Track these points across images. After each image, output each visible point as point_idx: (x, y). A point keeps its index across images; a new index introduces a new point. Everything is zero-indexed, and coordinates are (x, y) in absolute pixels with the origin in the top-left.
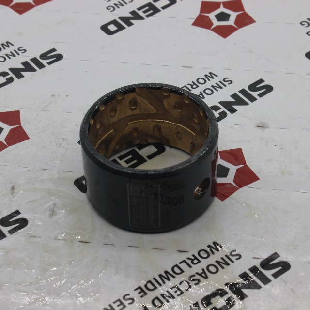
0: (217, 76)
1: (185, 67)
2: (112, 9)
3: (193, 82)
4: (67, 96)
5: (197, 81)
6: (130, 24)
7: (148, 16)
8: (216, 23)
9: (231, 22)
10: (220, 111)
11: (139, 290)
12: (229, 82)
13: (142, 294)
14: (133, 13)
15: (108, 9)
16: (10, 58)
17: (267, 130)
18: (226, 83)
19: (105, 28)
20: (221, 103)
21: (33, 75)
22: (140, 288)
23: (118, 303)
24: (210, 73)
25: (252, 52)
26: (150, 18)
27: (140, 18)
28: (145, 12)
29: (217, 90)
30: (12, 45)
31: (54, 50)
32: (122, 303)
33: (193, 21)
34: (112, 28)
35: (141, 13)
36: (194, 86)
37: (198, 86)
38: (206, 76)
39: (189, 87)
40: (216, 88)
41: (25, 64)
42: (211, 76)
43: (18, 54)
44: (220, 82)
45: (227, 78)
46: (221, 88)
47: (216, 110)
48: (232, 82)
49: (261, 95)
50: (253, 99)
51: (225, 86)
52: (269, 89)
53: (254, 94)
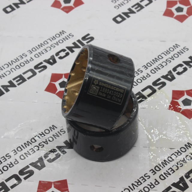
0: (179, 46)
1: (162, 41)
2: (117, 8)
3: (167, 50)
5: (169, 49)
6: (128, 17)
7: (138, 11)
9: (184, 13)
10: (183, 67)
13: (154, 173)
14: (129, 9)
15: (115, 8)
16: (65, 40)
18: (185, 50)
19: (115, 19)
20: (184, 62)
21: (79, 50)
22: (152, 170)
23: (142, 178)
24: (176, 44)
26: (139, 12)
27: (133, 12)
28: (136, 8)
30: (66, 32)
31: (88, 35)
32: (144, 179)
33: (163, 13)
34: (119, 19)
35: (133, 9)
36: (168, 53)
37: (170, 53)
38: (174, 46)
39: (165, 53)
40: (180, 53)
41: (74, 43)
42: (177, 46)
43: (70, 38)
44: (182, 49)
45: (185, 47)
46: (183, 53)
47: (181, 67)
48: (188, 49)
51: (185, 52)
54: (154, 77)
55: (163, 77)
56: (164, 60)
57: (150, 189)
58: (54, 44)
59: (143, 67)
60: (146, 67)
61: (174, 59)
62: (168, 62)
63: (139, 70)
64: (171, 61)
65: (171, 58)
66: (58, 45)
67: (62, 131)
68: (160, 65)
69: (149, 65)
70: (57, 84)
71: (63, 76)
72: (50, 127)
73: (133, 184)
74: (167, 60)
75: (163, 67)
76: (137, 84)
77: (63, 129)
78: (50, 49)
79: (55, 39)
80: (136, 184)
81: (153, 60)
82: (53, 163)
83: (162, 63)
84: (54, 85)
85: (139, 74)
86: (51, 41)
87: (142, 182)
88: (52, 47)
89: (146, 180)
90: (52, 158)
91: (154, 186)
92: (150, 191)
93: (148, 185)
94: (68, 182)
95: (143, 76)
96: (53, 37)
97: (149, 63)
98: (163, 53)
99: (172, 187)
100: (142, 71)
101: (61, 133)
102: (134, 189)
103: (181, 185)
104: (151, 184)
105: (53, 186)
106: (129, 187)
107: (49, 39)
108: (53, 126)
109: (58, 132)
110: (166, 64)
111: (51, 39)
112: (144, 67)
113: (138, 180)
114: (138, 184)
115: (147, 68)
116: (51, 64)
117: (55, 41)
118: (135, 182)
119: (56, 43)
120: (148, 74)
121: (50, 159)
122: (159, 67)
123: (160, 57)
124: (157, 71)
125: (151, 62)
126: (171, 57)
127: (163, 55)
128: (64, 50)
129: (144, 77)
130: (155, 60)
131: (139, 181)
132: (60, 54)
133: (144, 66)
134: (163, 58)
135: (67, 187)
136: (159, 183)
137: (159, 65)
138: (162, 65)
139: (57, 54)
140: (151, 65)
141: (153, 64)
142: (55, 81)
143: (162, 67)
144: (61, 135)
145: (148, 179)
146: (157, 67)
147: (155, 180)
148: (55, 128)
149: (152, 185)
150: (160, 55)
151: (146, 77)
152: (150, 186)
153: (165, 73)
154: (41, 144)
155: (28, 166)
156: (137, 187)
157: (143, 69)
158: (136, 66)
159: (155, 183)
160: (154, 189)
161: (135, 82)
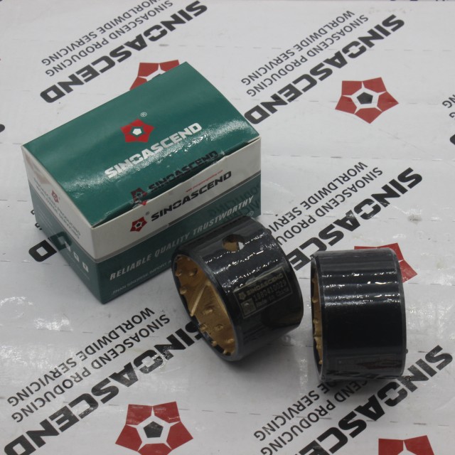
0: (366, 166)
1: (334, 157)
2: (253, 93)
3: (344, 174)
5: (348, 172)
6: (274, 111)
7: (291, 100)
8: (359, 106)
9: (374, 104)
10: (373, 205)
11: (322, 387)
13: (325, 390)
14: (275, 97)
15: (249, 94)
17: (420, 223)
18: (376, 174)
19: (249, 116)
20: (373, 196)
22: (322, 384)
23: (305, 399)
24: (360, 163)
25: (398, 138)
26: (293, 102)
27: (282, 102)
28: (286, 95)
29: (368, 182)
32: (308, 400)
33: (336, 104)
34: (256, 115)
35: (282, 97)
36: (346, 179)
37: (349, 179)
39: (341, 179)
40: (367, 179)
42: (361, 166)
44: (370, 173)
45: (377, 168)
46: (372, 179)
47: (370, 204)
48: (381, 173)
49: (411, 186)
50: (404, 191)
51: (376, 177)
52: (418, 179)
53: (405, 185)
54: (322, 223)
55: (338, 222)
56: (339, 191)
57: (320, 416)
59: (301, 204)
60: (307, 204)
62: (345, 196)
63: (295, 210)
64: (351, 195)
65: (351, 189)
67: (163, 318)
68: (333, 201)
69: (312, 200)
72: (142, 312)
73: (289, 409)
74: (345, 192)
75: (338, 204)
76: (293, 236)
77: (164, 316)
80: (295, 408)
81: (319, 192)
82: (151, 374)
83: (336, 197)
85: (294, 217)
87: (305, 405)
89: (311, 402)
90: (148, 366)
91: (326, 413)
92: (320, 420)
93: (316, 410)
94: (179, 407)
95: (303, 221)
97: (312, 197)
98: (337, 179)
99: (356, 412)
100: (301, 212)
101: (162, 322)
102: (293, 417)
103: (371, 409)
104: (320, 409)
105: (153, 413)
106: (284, 413)
108: (147, 309)
109: (157, 320)
110: (342, 199)
112: (304, 204)
113: (299, 402)
114: (298, 409)
115: (310, 207)
118: (294, 405)
120: (311, 218)
121: (145, 367)
122: (331, 204)
123: (331, 186)
124: (328, 211)
125: (315, 195)
126: (351, 187)
127: (337, 183)
129: (305, 223)
130: (324, 192)
131: (301, 404)
133: (304, 202)
134: (337, 188)
135: (178, 414)
137: (330, 201)
138: (335, 202)
140: (317, 201)
141: (320, 199)
143: (336, 204)
144: (162, 325)
145: (315, 400)
146: (327, 204)
147: (328, 401)
148: (150, 313)
149: (323, 409)
150: (331, 183)
151: (308, 223)
152: (320, 412)
153: (341, 216)
154: (127, 342)
155: (107, 379)
156: (298, 413)
157: (301, 208)
158: (290, 202)
159: (327, 407)
160: (326, 416)
161: (288, 231)
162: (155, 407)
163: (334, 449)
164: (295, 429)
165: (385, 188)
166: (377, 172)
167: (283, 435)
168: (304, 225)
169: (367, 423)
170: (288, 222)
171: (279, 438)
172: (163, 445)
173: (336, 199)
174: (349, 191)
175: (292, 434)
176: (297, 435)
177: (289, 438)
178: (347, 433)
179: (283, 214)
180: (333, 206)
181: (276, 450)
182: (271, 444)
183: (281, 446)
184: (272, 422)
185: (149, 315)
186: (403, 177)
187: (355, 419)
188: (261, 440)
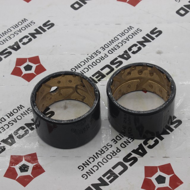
0: (133, 28)
1: (117, 24)
3: (122, 32)
4: (61, 46)
5: (124, 31)
10: (138, 47)
11: (113, 141)
12: (140, 31)
13: (115, 142)
16: (27, 28)
17: (162, 54)
19: (72, 6)
20: (138, 42)
21: (41, 36)
22: (114, 139)
23: (105, 148)
24: (130, 27)
25: (149, 13)
29: (135, 36)
30: (27, 20)
31: (49, 21)
32: (106, 148)
36: (123, 34)
37: (125, 34)
38: (128, 28)
39: (121, 35)
40: (134, 34)
41: (36, 30)
42: (131, 28)
43: (31, 25)
44: (136, 31)
45: (139, 28)
46: (136, 34)
47: (136, 46)
48: (141, 30)
49: (157, 36)
50: (153, 39)
51: (138, 33)
52: (160, 32)
53: (154, 36)
54: (111, 57)
55: (120, 56)
56: (120, 41)
57: (113, 156)
58: (17, 31)
59: (100, 48)
60: (103, 48)
61: (129, 40)
62: (123, 43)
63: (97, 51)
64: (126, 42)
65: (126, 39)
66: (21, 32)
67: (29, 109)
68: (117, 46)
69: (106, 46)
70: (22, 68)
71: (28, 60)
72: (18, 107)
73: (96, 153)
74: (123, 41)
75: (119, 47)
76: (96, 64)
78: (13, 36)
79: (18, 26)
80: (100, 153)
81: (110, 42)
82: (21, 139)
83: (118, 44)
84: (20, 68)
85: (97, 55)
86: (14, 29)
87: (105, 150)
88: (15, 35)
89: (108, 149)
91: (116, 154)
92: (113, 158)
93: (111, 153)
94: (38, 155)
95: (101, 56)
96: (16, 25)
97: (106, 44)
98: (119, 35)
99: (132, 153)
100: (100, 52)
101: (29, 112)
102: (98, 157)
103: (140, 151)
104: (113, 152)
106: (94, 155)
107: (12, 27)
108: (21, 105)
109: (26, 111)
110: (121, 45)
111: (14, 27)
112: (102, 48)
113: (101, 149)
114: (101, 153)
115: (105, 49)
116: (16, 50)
117: (18, 29)
118: (99, 151)
119: (19, 30)
120: (106, 55)
121: (20, 135)
122: (116, 47)
123: (116, 39)
124: (114, 51)
125: (108, 43)
126: (126, 38)
127: (119, 37)
128: (26, 37)
129: (103, 57)
130: (112, 42)
131: (103, 150)
132: (23, 40)
133: (102, 47)
134: (118, 39)
135: (37, 159)
136: (120, 151)
137: (115, 46)
138: (118, 46)
139: (21, 40)
140: (108, 46)
141: (110, 45)
142: (20, 65)
143: (118, 47)
145: (110, 147)
146: (114, 47)
147: (117, 148)
149: (114, 152)
150: (116, 37)
151: (104, 58)
152: (113, 154)
153: (121, 53)
154: (10, 123)
156: (101, 155)
157: (101, 50)
158: (95, 48)
159: (117, 151)
160: (116, 156)
161: (94, 62)
162: (25, 156)
163: (121, 173)
164: (100, 164)
165: (144, 38)
166: (139, 30)
167: (93, 167)
168: (102, 58)
169: (138, 158)
170: (94, 57)
171: (91, 169)
172: (29, 176)
173: (118, 45)
174: (125, 40)
175: (98, 166)
176: (101, 167)
177: (97, 168)
178: (127, 164)
179: (91, 54)
180: (117, 48)
181: (90, 175)
182: (87, 172)
183: (92, 173)
184: (87, 160)
185: (22, 108)
186: (152, 32)
187: (132, 156)
188: (82, 170)
